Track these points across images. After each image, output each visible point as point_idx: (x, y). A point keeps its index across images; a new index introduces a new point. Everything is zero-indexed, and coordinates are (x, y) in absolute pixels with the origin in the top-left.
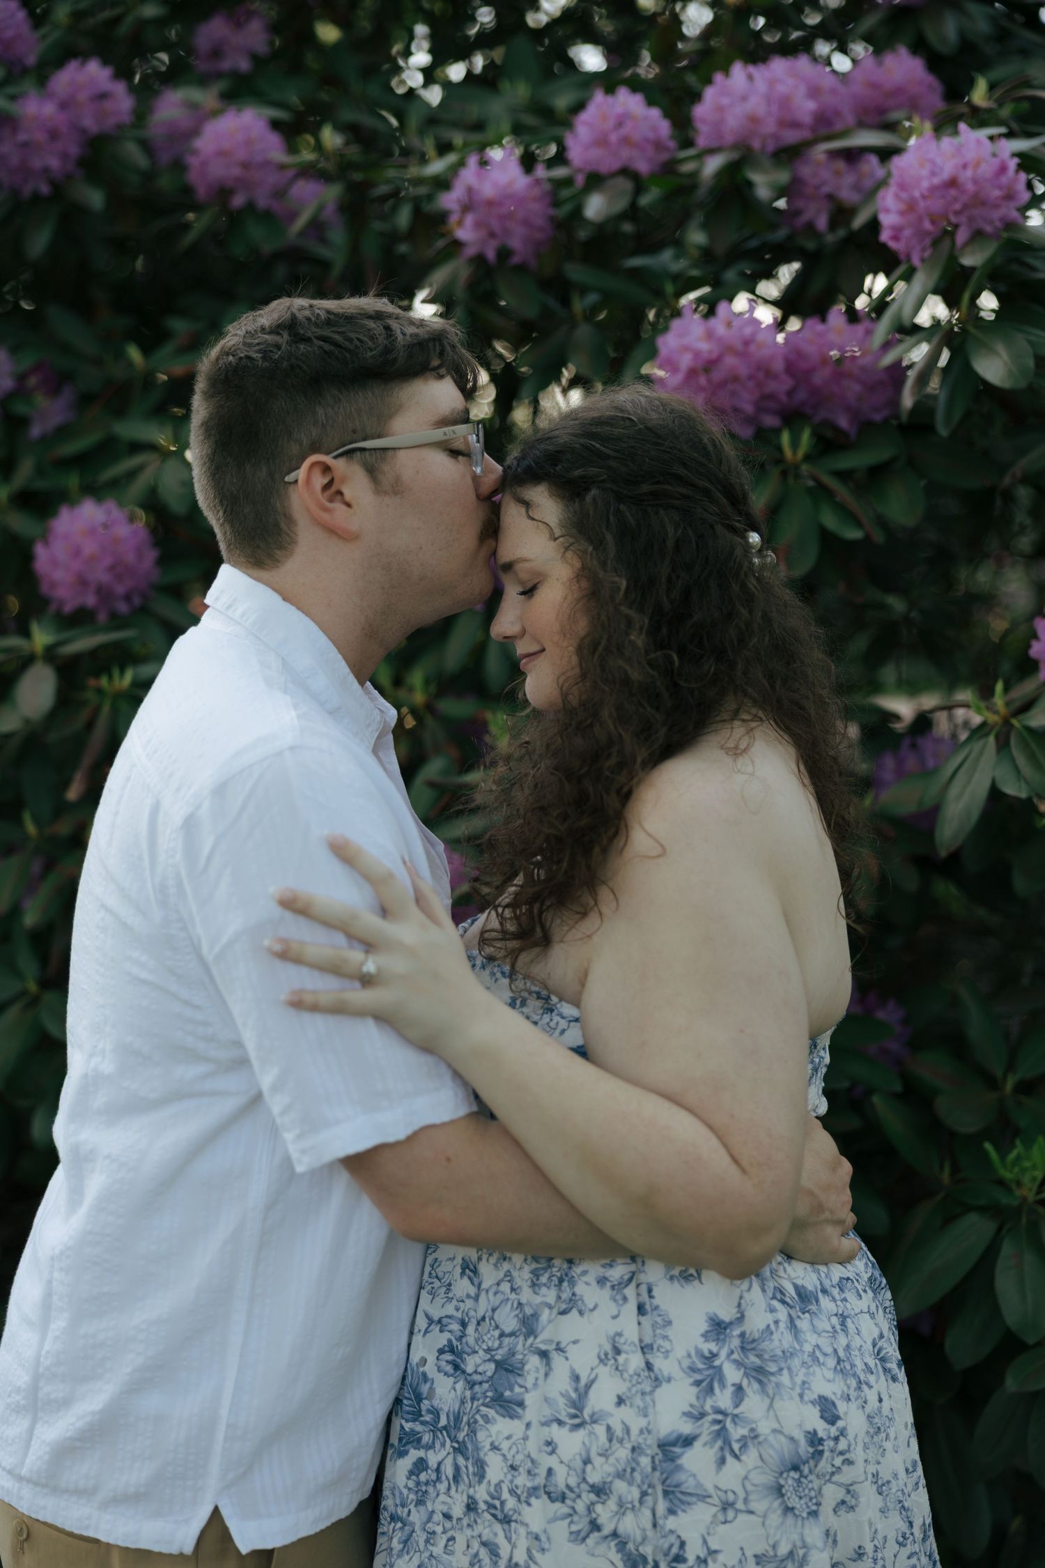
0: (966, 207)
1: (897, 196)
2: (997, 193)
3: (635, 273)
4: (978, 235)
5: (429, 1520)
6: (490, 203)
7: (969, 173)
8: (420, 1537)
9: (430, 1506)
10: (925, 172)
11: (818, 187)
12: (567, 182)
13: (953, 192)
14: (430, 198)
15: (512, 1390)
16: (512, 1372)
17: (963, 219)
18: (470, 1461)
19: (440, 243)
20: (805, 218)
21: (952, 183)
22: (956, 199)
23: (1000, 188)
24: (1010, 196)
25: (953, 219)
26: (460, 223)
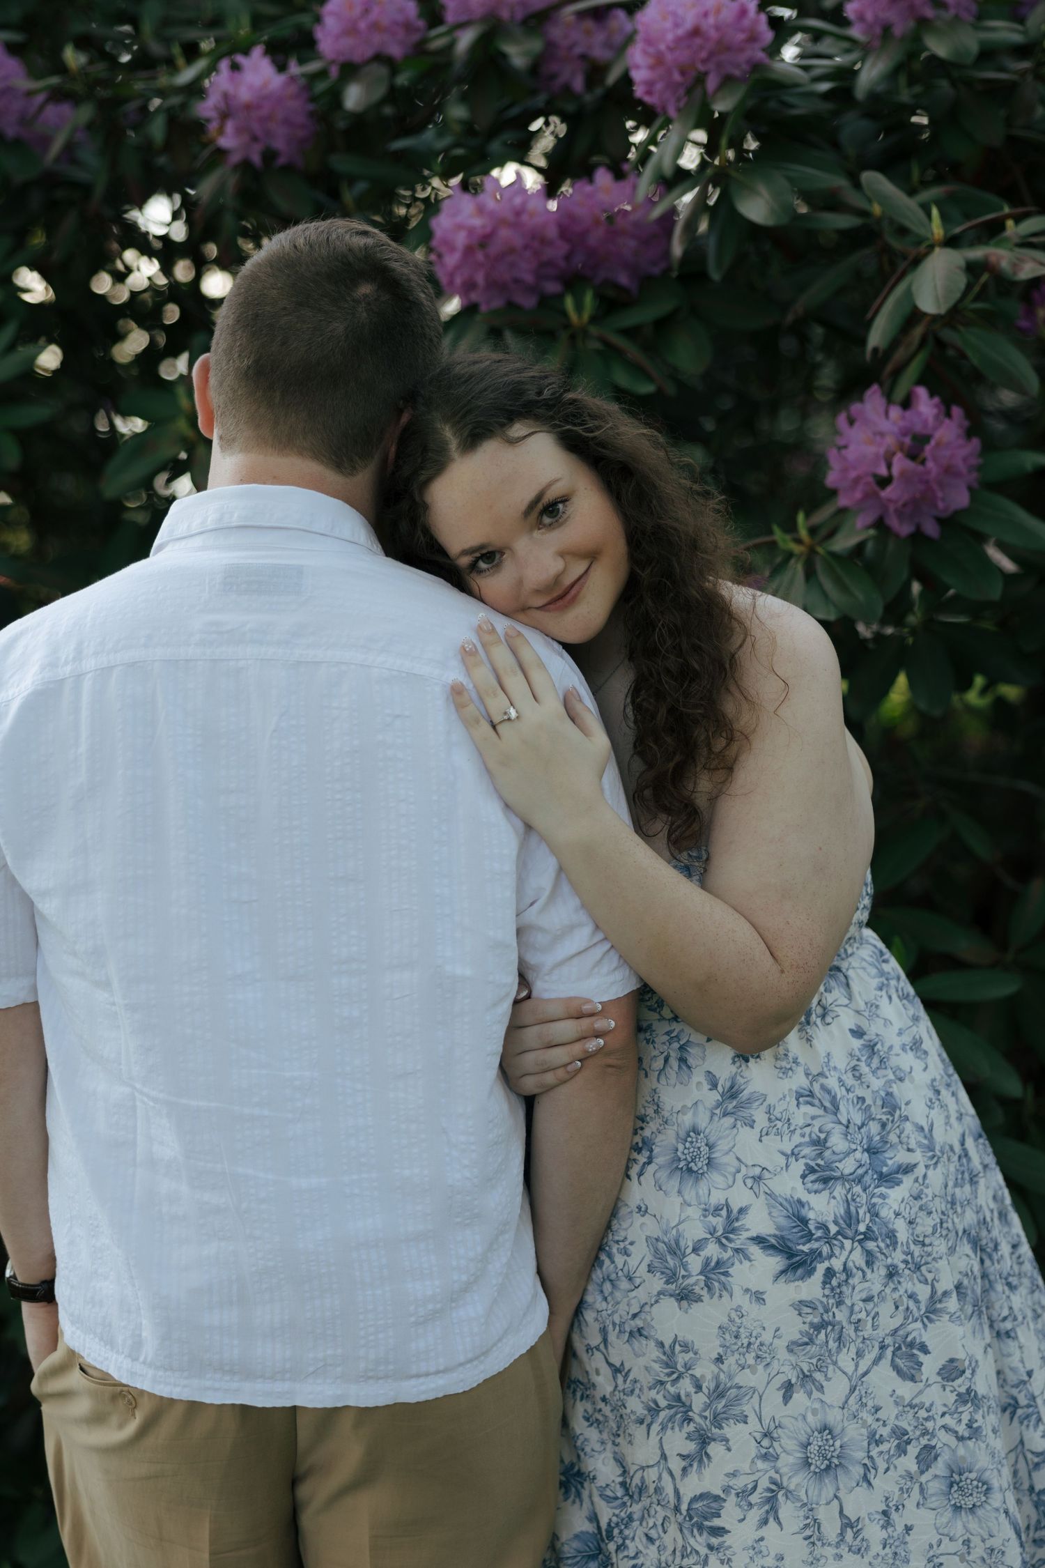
0: (712, 54)
1: (645, 52)
2: (741, 36)
3: (400, 156)
4: (727, 81)
5: (852, 1313)
6: (248, 107)
7: (711, 20)
8: (849, 1331)
9: (848, 1302)
10: (668, 24)
11: (571, 48)
12: (323, 74)
13: (698, 41)
14: (184, 106)
15: (887, 1166)
16: (878, 1152)
17: (711, 66)
18: (880, 1240)
19: (206, 153)
20: (560, 81)
21: (696, 32)
22: (702, 48)
23: (743, 31)
24: (753, 38)
25: (701, 68)
26: (221, 131)
